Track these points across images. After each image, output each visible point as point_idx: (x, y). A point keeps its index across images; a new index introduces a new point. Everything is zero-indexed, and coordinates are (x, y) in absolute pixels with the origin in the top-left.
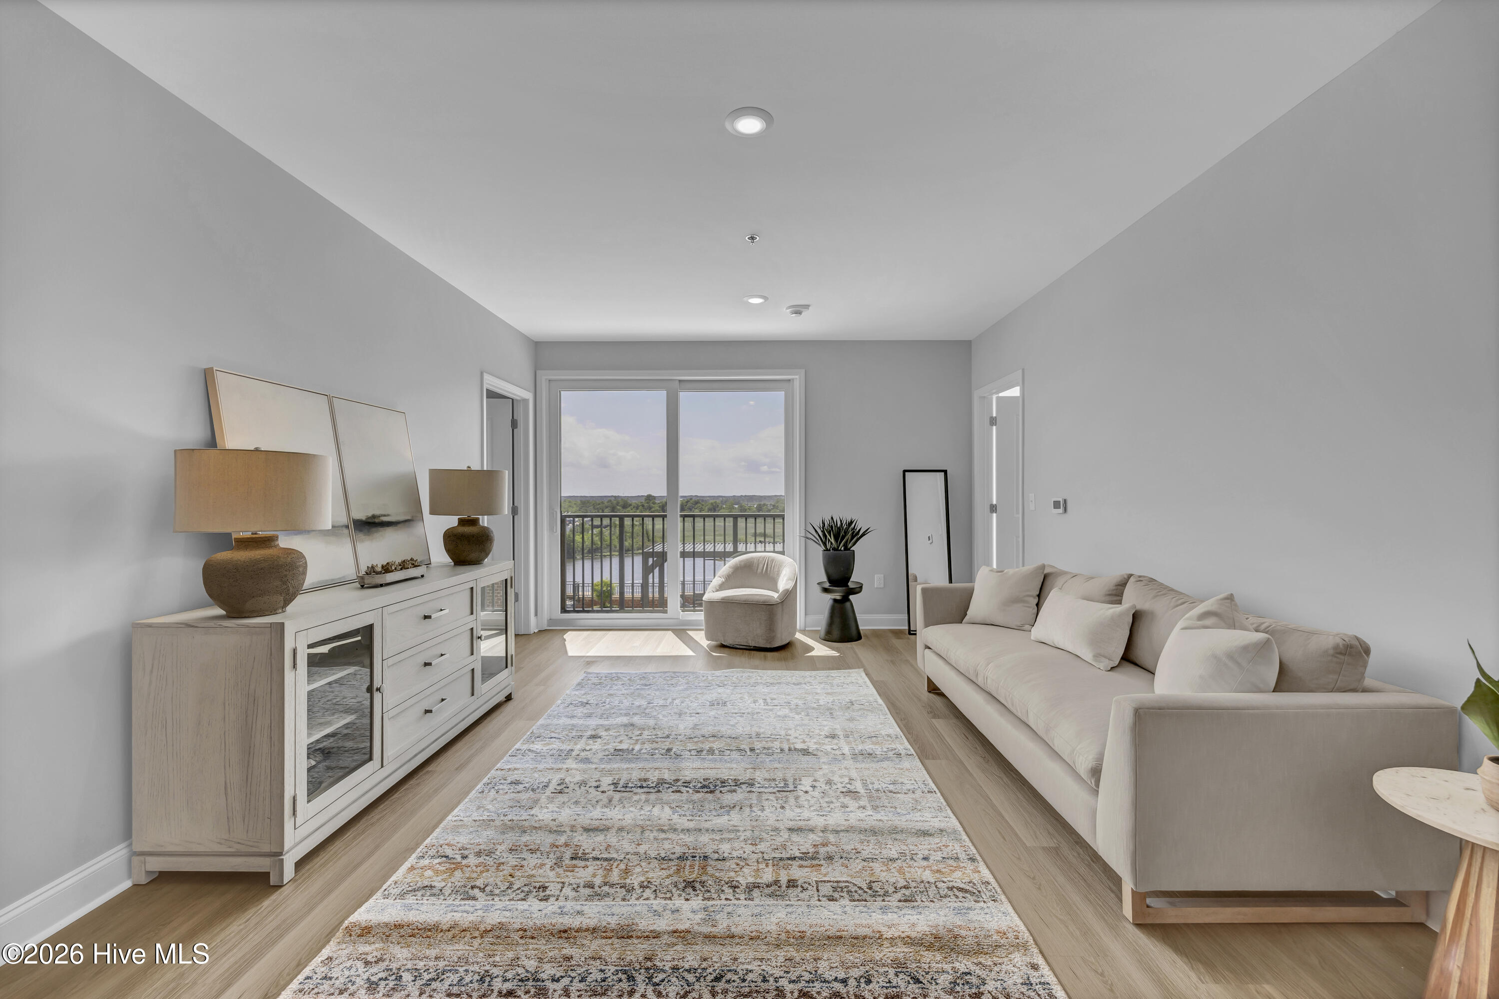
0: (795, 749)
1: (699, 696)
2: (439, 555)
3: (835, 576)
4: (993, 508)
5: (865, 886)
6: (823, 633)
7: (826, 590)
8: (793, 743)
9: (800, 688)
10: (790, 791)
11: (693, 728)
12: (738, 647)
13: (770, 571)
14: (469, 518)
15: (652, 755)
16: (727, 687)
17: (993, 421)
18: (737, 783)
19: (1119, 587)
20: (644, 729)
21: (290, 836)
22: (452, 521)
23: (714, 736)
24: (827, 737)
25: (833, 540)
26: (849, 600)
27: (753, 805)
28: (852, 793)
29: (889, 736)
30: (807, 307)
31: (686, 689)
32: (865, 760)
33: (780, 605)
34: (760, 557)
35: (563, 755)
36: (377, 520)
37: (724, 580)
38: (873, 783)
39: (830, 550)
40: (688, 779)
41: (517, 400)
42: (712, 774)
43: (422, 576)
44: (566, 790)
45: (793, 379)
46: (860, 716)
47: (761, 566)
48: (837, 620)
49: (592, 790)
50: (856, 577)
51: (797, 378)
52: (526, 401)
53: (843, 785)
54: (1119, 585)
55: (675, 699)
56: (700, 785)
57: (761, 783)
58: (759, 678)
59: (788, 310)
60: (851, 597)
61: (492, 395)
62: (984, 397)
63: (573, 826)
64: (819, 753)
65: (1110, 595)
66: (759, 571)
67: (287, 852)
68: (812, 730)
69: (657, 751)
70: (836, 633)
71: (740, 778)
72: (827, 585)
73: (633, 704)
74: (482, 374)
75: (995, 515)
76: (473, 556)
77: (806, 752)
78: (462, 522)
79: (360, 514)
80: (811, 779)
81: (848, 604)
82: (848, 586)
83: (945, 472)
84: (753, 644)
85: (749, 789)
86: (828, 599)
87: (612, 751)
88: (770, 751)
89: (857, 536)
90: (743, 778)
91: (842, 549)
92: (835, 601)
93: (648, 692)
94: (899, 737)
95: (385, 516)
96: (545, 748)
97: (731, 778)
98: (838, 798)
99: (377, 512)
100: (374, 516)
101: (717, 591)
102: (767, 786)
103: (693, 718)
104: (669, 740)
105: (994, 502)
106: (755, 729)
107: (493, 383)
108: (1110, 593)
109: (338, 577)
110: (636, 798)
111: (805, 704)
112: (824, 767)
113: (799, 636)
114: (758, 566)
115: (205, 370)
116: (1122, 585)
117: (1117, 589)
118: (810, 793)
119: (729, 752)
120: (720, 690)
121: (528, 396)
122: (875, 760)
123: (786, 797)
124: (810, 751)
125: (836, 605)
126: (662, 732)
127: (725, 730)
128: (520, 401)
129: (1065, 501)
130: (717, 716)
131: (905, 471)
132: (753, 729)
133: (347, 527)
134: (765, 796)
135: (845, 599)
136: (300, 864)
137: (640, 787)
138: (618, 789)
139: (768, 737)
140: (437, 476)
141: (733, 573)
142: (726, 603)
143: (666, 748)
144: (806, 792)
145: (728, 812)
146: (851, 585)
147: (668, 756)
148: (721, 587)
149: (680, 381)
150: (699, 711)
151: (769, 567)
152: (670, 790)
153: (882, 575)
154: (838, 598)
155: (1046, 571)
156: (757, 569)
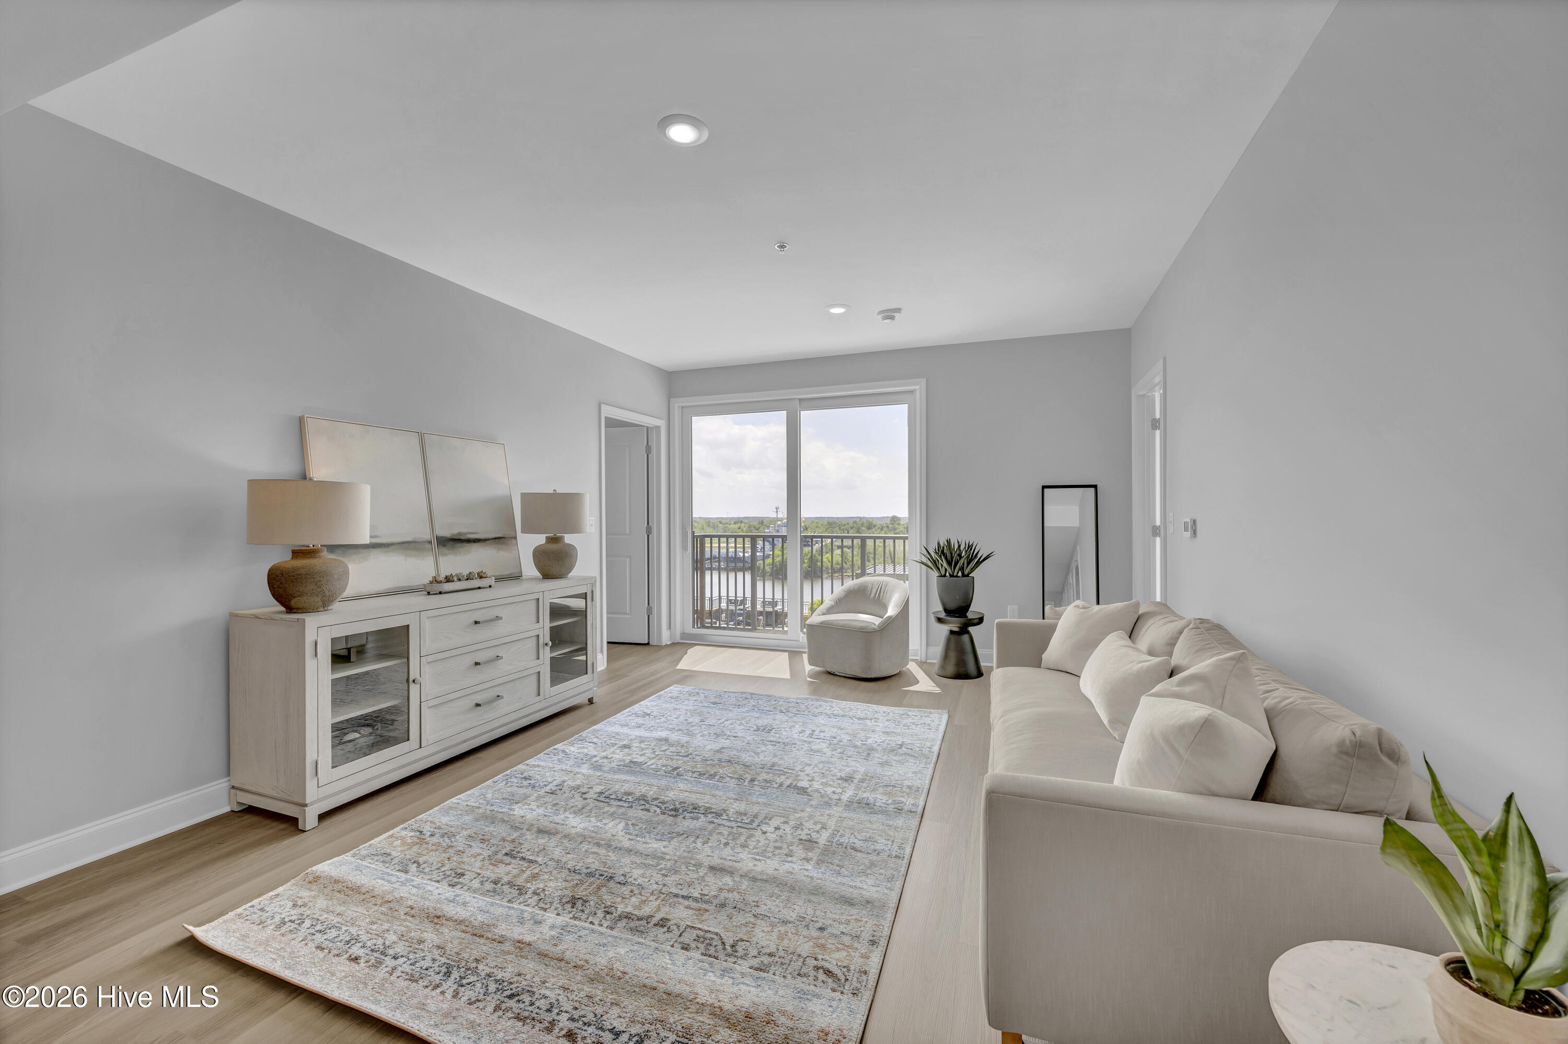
0: (796, 786)
1: (753, 720)
2: (530, 569)
3: (952, 605)
4: (1156, 531)
5: (729, 942)
6: (936, 668)
7: (940, 620)
8: (800, 780)
9: (860, 724)
10: (748, 829)
11: (717, 751)
12: (838, 674)
13: (883, 596)
14: (556, 537)
15: (657, 771)
16: (787, 713)
17: (1156, 424)
18: (707, 811)
20: (672, 745)
21: (312, 792)
22: (540, 539)
23: (729, 761)
24: (841, 778)
25: (946, 565)
26: (968, 632)
27: (700, 836)
28: (809, 843)
29: (910, 787)
30: (898, 310)
31: (748, 712)
32: (857, 810)
34: (874, 581)
35: (585, 759)
36: (462, 538)
37: (834, 603)
38: (842, 836)
39: (945, 576)
40: (667, 799)
41: (651, 428)
42: (693, 798)
43: (490, 586)
44: (558, 792)
45: (914, 391)
46: (899, 761)
47: (874, 591)
48: (953, 655)
49: (577, 796)
50: (975, 609)
51: (918, 387)
52: (658, 428)
53: (809, 832)
55: (727, 720)
56: (672, 807)
57: (730, 815)
58: (829, 708)
59: (879, 316)
60: (971, 629)
61: (612, 423)
62: (1143, 395)
63: (532, 825)
64: (816, 795)
66: (872, 595)
67: (313, 803)
68: (832, 769)
69: (664, 768)
70: (951, 668)
71: (714, 807)
72: (943, 615)
73: (686, 720)
74: (599, 404)
75: (1158, 540)
76: (558, 571)
77: (803, 791)
78: (549, 540)
79: (446, 533)
80: (783, 820)
81: (965, 638)
82: (967, 617)
83: (1095, 487)
85: (713, 819)
86: (944, 630)
87: (627, 761)
88: (768, 785)
89: (976, 561)
90: (716, 808)
91: (960, 574)
92: (952, 632)
93: (710, 710)
94: (920, 790)
95: (472, 533)
96: (577, 751)
97: (706, 805)
98: (792, 844)
99: (463, 530)
100: (459, 534)
101: (824, 614)
102: (732, 819)
103: (727, 741)
104: (686, 759)
105: (1158, 523)
106: (776, 760)
107: (609, 411)
109: (416, 584)
110: (607, 809)
111: (851, 740)
112: (809, 810)
114: (872, 590)
115: (300, 418)
118: (768, 834)
119: (728, 779)
120: (779, 716)
121: (662, 423)
122: (869, 811)
123: (741, 834)
124: (809, 790)
125: (953, 637)
126: (687, 750)
127: (746, 758)
128: (653, 428)
130: (751, 742)
131: (1043, 487)
132: (773, 760)
133: (430, 542)
134: (721, 829)
135: (964, 631)
136: (322, 817)
137: (619, 800)
138: (599, 799)
139: (781, 770)
140: (527, 498)
141: (844, 596)
142: (824, 627)
143: (675, 767)
144: (765, 833)
145: (673, 838)
146: (970, 615)
147: (670, 775)
148: (829, 611)
149: (800, 400)
150: (739, 734)
151: (882, 591)
152: (643, 807)
153: (1016, 607)
154: (956, 629)
155: (1141, 611)
156: (871, 593)
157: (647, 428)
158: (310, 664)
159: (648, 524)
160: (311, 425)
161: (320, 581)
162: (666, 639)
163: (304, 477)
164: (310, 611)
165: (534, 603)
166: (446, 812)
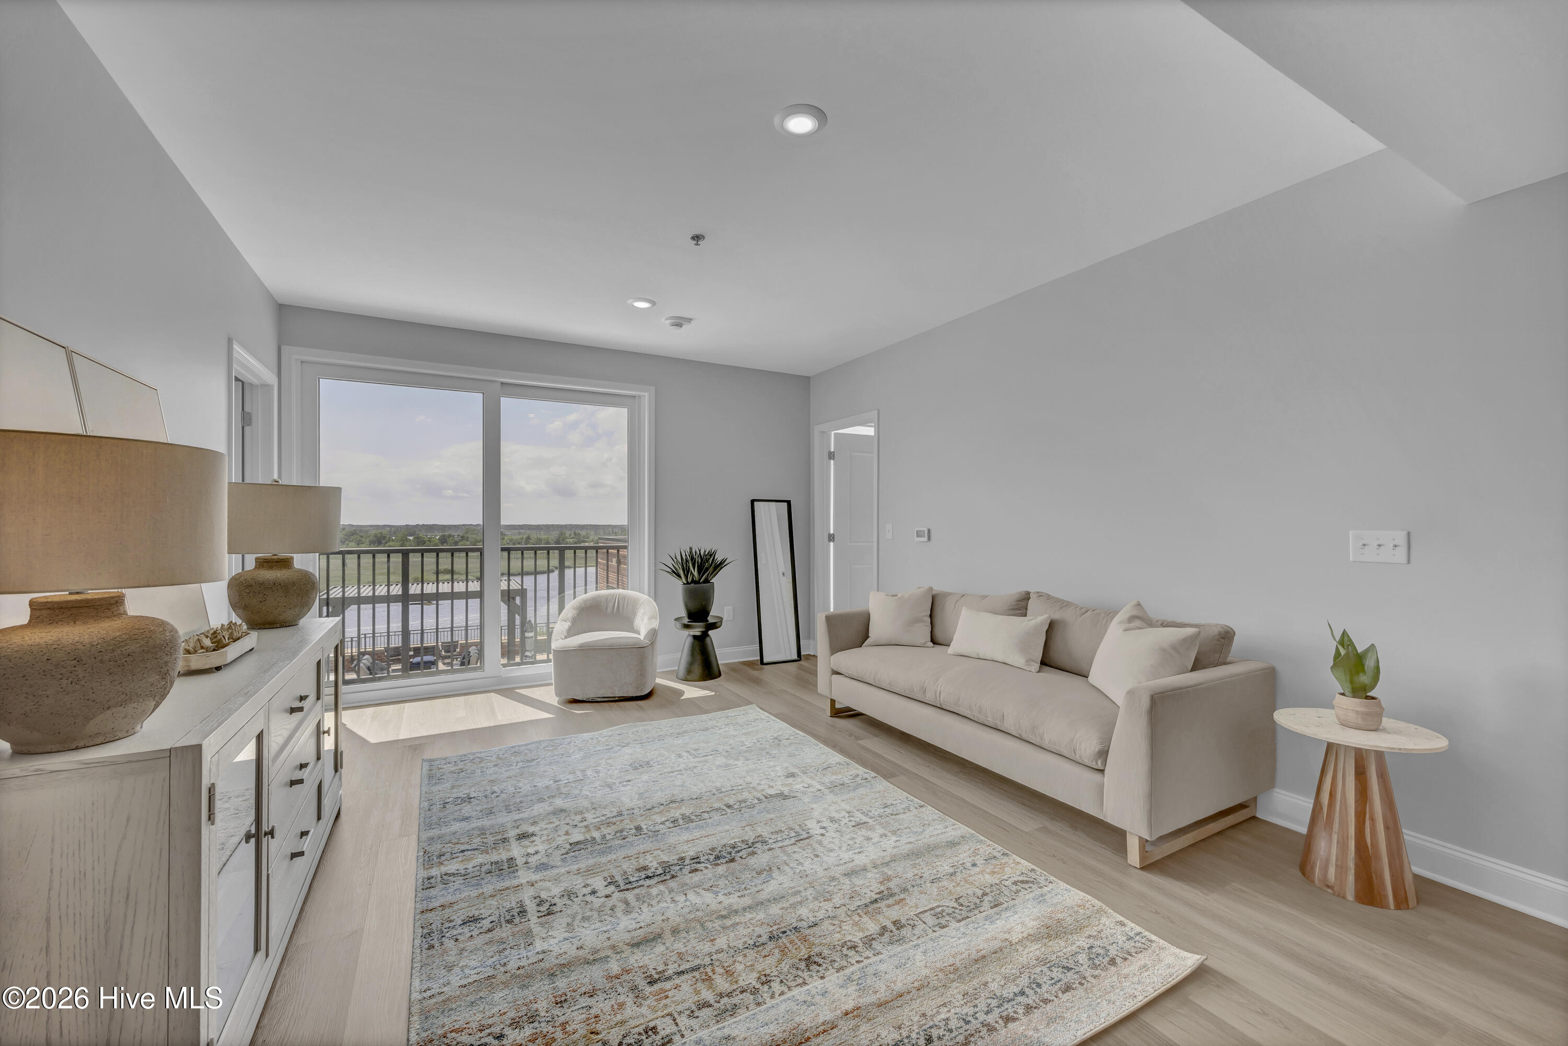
0: (771, 795)
1: (610, 761)
3: (695, 610)
4: (831, 538)
6: (682, 672)
7: (686, 626)
8: (762, 790)
9: (711, 733)
10: (807, 837)
11: (640, 797)
12: (599, 700)
13: (622, 608)
14: (276, 557)
15: (624, 839)
16: (630, 744)
17: (831, 456)
18: (749, 843)
19: (1019, 602)
20: (581, 811)
22: (248, 561)
23: (672, 801)
24: (787, 776)
25: (696, 573)
26: (708, 635)
27: (786, 861)
28: (861, 824)
29: (838, 763)
30: (689, 320)
31: (586, 756)
32: (842, 790)
33: (650, 647)
34: (608, 595)
37: (570, 624)
38: (869, 810)
39: (691, 583)
40: (691, 852)
41: (251, 385)
42: (712, 842)
43: (253, 648)
44: (555, 909)
45: (640, 397)
46: (797, 749)
47: (611, 605)
48: (698, 656)
49: (590, 898)
50: (714, 612)
51: (648, 393)
52: (266, 387)
53: (847, 818)
54: (1019, 601)
55: (585, 771)
56: (711, 856)
57: (772, 837)
58: (658, 729)
59: (668, 322)
60: (710, 632)
62: (824, 432)
64: (796, 794)
65: (1013, 609)
66: (609, 610)
68: (766, 772)
69: (624, 832)
70: (698, 669)
71: (745, 837)
72: (686, 621)
74: (230, 341)
75: (832, 544)
76: (288, 615)
77: (783, 796)
78: (261, 563)
80: (813, 820)
81: (707, 640)
82: (707, 621)
83: (788, 501)
84: (619, 694)
85: (765, 846)
86: (688, 635)
87: (567, 845)
88: (747, 802)
89: (719, 566)
90: (749, 838)
91: (703, 581)
92: (695, 637)
94: (848, 762)
97: (736, 839)
98: (854, 831)
101: (566, 637)
102: (780, 839)
103: (628, 787)
104: (625, 816)
105: (832, 532)
106: (709, 783)
108: (1010, 608)
110: (654, 891)
111: (732, 747)
112: (813, 805)
113: (659, 681)
114: (607, 605)
116: (1023, 600)
117: (1017, 604)
118: (826, 834)
119: (706, 814)
120: (627, 749)
121: (270, 378)
122: (850, 788)
123: (809, 844)
124: (785, 793)
125: (696, 641)
126: (607, 809)
128: (257, 386)
129: (929, 531)
130: (652, 778)
131: (753, 502)
132: (707, 784)
134: (790, 849)
135: (705, 635)
137: (646, 877)
138: (621, 887)
139: (732, 789)
141: (578, 615)
143: (631, 826)
144: (822, 834)
145: (769, 875)
146: (711, 620)
147: (644, 835)
148: (570, 633)
149: (508, 385)
150: (627, 778)
151: (621, 605)
152: (684, 870)
153: (731, 607)
154: (698, 634)
155: (934, 593)
156: (607, 608)
158: (205, 838)
164: (120, 735)
165: (316, 669)
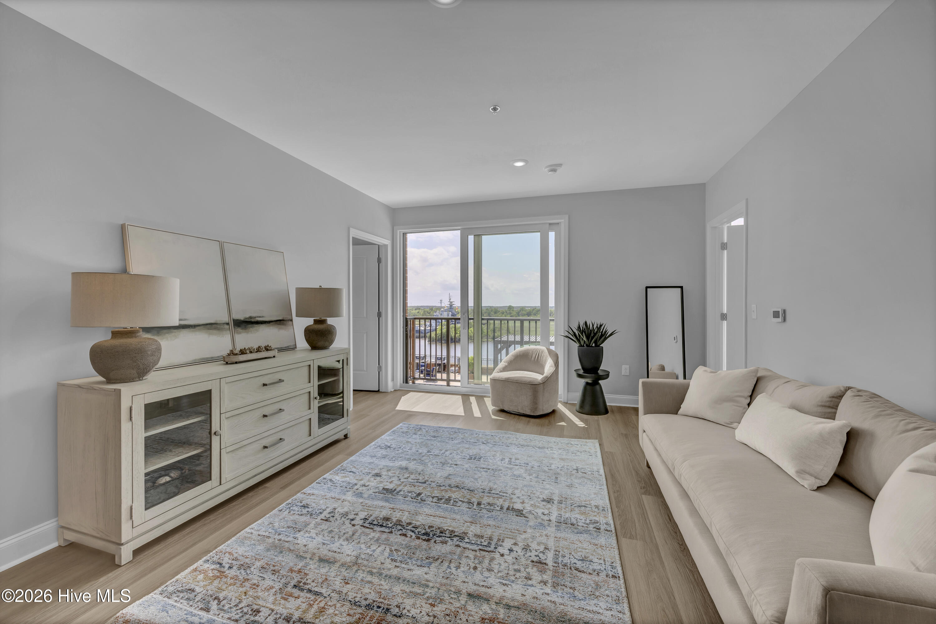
0: (513, 508)
1: (465, 450)
2: (302, 343)
3: (588, 365)
4: (724, 317)
6: (578, 407)
7: (580, 376)
8: (514, 502)
9: (541, 452)
10: (489, 552)
11: (446, 478)
12: (513, 412)
13: (540, 359)
14: (321, 319)
15: (405, 497)
16: (488, 444)
17: (724, 246)
18: (452, 535)
19: (834, 399)
20: (412, 473)
21: (126, 533)
22: (309, 321)
23: (457, 487)
24: (544, 500)
25: (585, 339)
26: (598, 384)
27: (453, 561)
28: (540, 564)
29: (597, 507)
30: (560, 165)
31: (459, 443)
32: (566, 530)
34: (534, 349)
35: (348, 487)
36: (253, 320)
37: (507, 364)
38: (564, 556)
39: (584, 346)
40: (418, 524)
42: (437, 522)
43: (274, 357)
44: (331, 519)
45: (560, 223)
46: (580, 484)
47: (534, 356)
48: (588, 399)
49: (347, 522)
50: (603, 368)
51: (563, 221)
52: (386, 246)
53: (537, 553)
54: (833, 397)
55: (447, 451)
56: (423, 531)
57: (471, 538)
58: (515, 439)
59: (546, 169)
60: (601, 382)
61: (357, 242)
62: (716, 227)
63: (314, 554)
64: (531, 516)
65: (825, 406)
66: (533, 359)
67: (127, 542)
68: (535, 492)
69: (410, 494)
70: (587, 408)
71: (456, 530)
72: (581, 372)
73: (417, 451)
74: (348, 228)
75: (725, 323)
76: (320, 344)
77: (519, 513)
78: (316, 322)
79: (241, 316)
80: (513, 541)
81: (598, 387)
82: (598, 373)
83: (681, 287)
84: (522, 412)
85: (458, 543)
86: (582, 382)
87: (381, 488)
88: (492, 508)
89: (604, 336)
90: (458, 531)
91: (594, 345)
93: (433, 443)
94: (606, 509)
95: (260, 317)
96: (341, 480)
97: (450, 529)
98: (527, 566)
99: (253, 315)
100: (251, 317)
101: (501, 372)
102: (473, 542)
103: (451, 468)
104: (424, 485)
105: (725, 311)
106: (491, 484)
107: (355, 233)
108: (823, 404)
109: (217, 356)
110: (372, 534)
111: (539, 466)
112: (529, 531)
113: (561, 407)
114: (532, 355)
115: (122, 226)
116: (838, 397)
117: (831, 401)
118: (506, 557)
119: (461, 503)
120: (482, 447)
121: (388, 242)
122: (576, 531)
123: (484, 557)
124: (524, 512)
125: (588, 387)
126: (423, 477)
127: (469, 483)
128: (383, 245)
129: (784, 311)
130: (469, 469)
131: (647, 287)
132: (489, 484)
133: (228, 324)
134: (467, 553)
135: (595, 383)
136: (137, 552)
137: (381, 525)
138: (365, 525)
139: (497, 494)
140: (301, 292)
141: (514, 359)
143: (418, 492)
144: (502, 555)
145: (430, 563)
146: (600, 372)
147: (415, 500)
148: (504, 369)
149: (483, 228)
150: (458, 463)
151: (540, 356)
152: (400, 532)
153: (628, 366)
154: (590, 381)
155: (759, 374)
156: (532, 357)
157: (379, 245)
158: (125, 426)
159: (379, 310)
160: (131, 232)
161: (135, 357)
162: (390, 388)
163: (125, 271)
164: (126, 381)
165: (306, 369)
166: (242, 542)
